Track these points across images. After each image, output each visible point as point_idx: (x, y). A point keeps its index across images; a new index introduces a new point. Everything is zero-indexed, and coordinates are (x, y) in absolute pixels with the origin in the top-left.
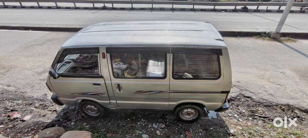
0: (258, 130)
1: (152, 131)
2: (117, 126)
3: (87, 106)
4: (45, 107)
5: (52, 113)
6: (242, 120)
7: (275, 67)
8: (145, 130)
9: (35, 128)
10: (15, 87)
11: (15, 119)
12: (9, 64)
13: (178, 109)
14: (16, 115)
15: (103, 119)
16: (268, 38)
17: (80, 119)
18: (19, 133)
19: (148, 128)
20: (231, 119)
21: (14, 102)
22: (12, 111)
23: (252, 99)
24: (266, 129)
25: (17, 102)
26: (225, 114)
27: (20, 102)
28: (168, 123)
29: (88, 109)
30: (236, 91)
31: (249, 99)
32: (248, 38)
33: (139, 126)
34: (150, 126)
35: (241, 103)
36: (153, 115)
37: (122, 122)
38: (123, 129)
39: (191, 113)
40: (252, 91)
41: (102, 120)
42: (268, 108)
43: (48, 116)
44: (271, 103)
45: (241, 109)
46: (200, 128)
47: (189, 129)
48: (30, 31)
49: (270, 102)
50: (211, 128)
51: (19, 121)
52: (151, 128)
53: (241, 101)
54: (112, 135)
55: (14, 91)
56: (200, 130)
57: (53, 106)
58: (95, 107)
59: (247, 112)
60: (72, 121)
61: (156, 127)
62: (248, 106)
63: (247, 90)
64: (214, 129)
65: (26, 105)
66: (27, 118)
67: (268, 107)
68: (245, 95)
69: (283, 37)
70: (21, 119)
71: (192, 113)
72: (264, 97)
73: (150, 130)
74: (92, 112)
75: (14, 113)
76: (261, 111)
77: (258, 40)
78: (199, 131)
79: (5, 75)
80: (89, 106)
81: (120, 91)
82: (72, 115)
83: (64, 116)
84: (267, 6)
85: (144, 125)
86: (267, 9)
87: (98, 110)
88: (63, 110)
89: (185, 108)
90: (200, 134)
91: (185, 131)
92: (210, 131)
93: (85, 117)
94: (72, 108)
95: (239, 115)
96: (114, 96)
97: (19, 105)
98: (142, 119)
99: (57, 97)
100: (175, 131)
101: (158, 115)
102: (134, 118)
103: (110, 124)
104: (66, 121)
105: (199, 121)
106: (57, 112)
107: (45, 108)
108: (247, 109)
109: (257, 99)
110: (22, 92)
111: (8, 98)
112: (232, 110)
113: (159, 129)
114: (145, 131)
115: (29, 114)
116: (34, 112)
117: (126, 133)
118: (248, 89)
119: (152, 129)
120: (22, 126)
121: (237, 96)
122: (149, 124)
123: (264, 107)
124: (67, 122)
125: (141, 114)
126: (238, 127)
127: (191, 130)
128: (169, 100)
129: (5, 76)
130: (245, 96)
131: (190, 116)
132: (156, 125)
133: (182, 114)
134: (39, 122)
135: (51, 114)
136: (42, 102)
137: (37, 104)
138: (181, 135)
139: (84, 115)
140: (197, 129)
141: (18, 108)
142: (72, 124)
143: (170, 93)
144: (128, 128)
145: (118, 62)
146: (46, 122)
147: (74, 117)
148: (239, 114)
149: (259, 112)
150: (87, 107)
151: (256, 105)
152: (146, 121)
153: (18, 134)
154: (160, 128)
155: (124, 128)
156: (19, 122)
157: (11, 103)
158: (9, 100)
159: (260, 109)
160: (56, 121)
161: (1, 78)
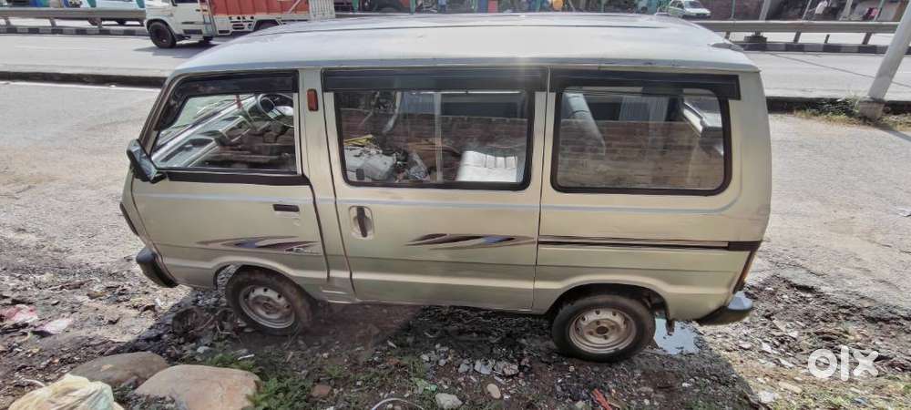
0: (862, 399)
1: (473, 384)
2: (349, 362)
3: (253, 291)
4: (120, 294)
5: (140, 314)
6: (791, 365)
7: (884, 199)
8: (446, 379)
9: (76, 358)
10: (40, 235)
11: (16, 327)
12: (35, 171)
13: (566, 309)
14: (24, 315)
15: (303, 340)
16: (843, 116)
17: (229, 335)
18: (19, 370)
19: (458, 374)
20: (749, 358)
21: (27, 279)
22: (15, 302)
23: (819, 296)
24: (890, 396)
25: (38, 277)
26: (727, 340)
27: (46, 278)
28: (526, 360)
29: (257, 301)
30: (760, 268)
31: (809, 295)
32: (779, 115)
33: (429, 365)
34: (463, 368)
35: (781, 306)
36: (475, 335)
37: (366, 349)
38: (370, 372)
39: (613, 327)
40: (818, 269)
41: (301, 342)
42: (881, 326)
43: (124, 323)
44: (889, 309)
45: (782, 328)
46: (642, 381)
47: (606, 384)
48: (113, 87)
49: (887, 306)
50: (685, 385)
51: (30, 335)
52: (467, 372)
53: (779, 302)
54: (332, 390)
55: (34, 244)
56: (645, 389)
57: (146, 293)
58: (279, 297)
59: (806, 336)
60: (202, 341)
61: (485, 371)
62: (808, 316)
63: (796, 266)
64: (696, 386)
65: (62, 288)
66: (56, 326)
67: (880, 323)
68: (795, 281)
69: (895, 114)
70: (37, 330)
71: (615, 327)
72: (863, 291)
73: (464, 382)
74: (267, 313)
75: (19, 310)
76: (859, 337)
77: (811, 121)
78: (639, 393)
79: (17, 199)
80: (260, 292)
81: (364, 234)
82: (203, 321)
83: (177, 323)
84: (826, 34)
85: (442, 362)
86: (826, 41)
87: (288, 307)
88: (176, 308)
89: (589, 308)
90: (647, 402)
91: (592, 389)
92: (680, 393)
93: (247, 330)
94: (208, 302)
95: (777, 347)
96: (343, 253)
97: (42, 286)
98: (438, 346)
99: (154, 255)
100: (553, 387)
101: (490, 334)
102: (410, 340)
103: (325, 355)
104: (182, 340)
105: (636, 359)
106: (155, 311)
107: (121, 298)
108: (803, 328)
109: (836, 295)
110: (56, 250)
111: (13, 265)
112: (751, 330)
113: (496, 378)
114: (446, 382)
115: (66, 315)
116: (83, 309)
117: (379, 388)
118: (801, 263)
119: (472, 377)
120: (35, 351)
121: (766, 284)
122: (462, 362)
123: (869, 325)
124: (183, 344)
125: (435, 331)
126: (783, 385)
127: (611, 386)
128: (536, 271)
129: (17, 202)
130: (792, 286)
131: (606, 338)
132: (487, 364)
133: (577, 329)
134: (90, 339)
135: (136, 317)
136: (114, 280)
137: (97, 287)
138: (578, 401)
139: (244, 325)
140: (634, 384)
141: (36, 296)
142: (201, 350)
143: (539, 243)
144: (388, 371)
145: (363, 146)
146: (116, 340)
147: (210, 330)
148: (777, 343)
149: (852, 338)
150: (252, 296)
151: (835, 315)
152: (452, 351)
153: (17, 374)
154: (500, 376)
155: (373, 370)
156: (26, 338)
157: (17, 281)
158: (13, 270)
159: (852, 328)
160: (148, 340)
161: (2, 207)
